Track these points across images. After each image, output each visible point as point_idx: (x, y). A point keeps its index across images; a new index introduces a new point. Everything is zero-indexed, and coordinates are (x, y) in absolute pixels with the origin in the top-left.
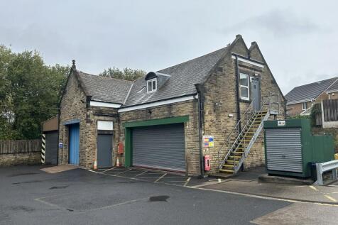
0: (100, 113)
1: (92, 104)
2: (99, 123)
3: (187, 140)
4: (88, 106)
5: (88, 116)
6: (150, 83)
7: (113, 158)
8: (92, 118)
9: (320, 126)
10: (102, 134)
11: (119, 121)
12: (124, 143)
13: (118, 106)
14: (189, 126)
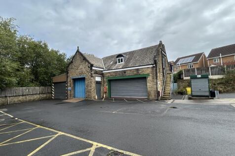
0: (96, 72)
1: (93, 68)
2: (96, 77)
3: (148, 84)
4: (91, 69)
5: (91, 74)
6: (119, 60)
7: (102, 94)
8: (94, 75)
9: (183, 79)
10: (98, 83)
11: (103, 77)
12: (107, 87)
13: (102, 70)
14: (149, 79)
